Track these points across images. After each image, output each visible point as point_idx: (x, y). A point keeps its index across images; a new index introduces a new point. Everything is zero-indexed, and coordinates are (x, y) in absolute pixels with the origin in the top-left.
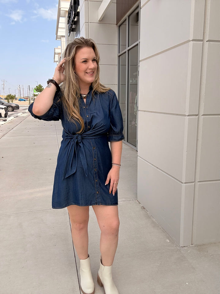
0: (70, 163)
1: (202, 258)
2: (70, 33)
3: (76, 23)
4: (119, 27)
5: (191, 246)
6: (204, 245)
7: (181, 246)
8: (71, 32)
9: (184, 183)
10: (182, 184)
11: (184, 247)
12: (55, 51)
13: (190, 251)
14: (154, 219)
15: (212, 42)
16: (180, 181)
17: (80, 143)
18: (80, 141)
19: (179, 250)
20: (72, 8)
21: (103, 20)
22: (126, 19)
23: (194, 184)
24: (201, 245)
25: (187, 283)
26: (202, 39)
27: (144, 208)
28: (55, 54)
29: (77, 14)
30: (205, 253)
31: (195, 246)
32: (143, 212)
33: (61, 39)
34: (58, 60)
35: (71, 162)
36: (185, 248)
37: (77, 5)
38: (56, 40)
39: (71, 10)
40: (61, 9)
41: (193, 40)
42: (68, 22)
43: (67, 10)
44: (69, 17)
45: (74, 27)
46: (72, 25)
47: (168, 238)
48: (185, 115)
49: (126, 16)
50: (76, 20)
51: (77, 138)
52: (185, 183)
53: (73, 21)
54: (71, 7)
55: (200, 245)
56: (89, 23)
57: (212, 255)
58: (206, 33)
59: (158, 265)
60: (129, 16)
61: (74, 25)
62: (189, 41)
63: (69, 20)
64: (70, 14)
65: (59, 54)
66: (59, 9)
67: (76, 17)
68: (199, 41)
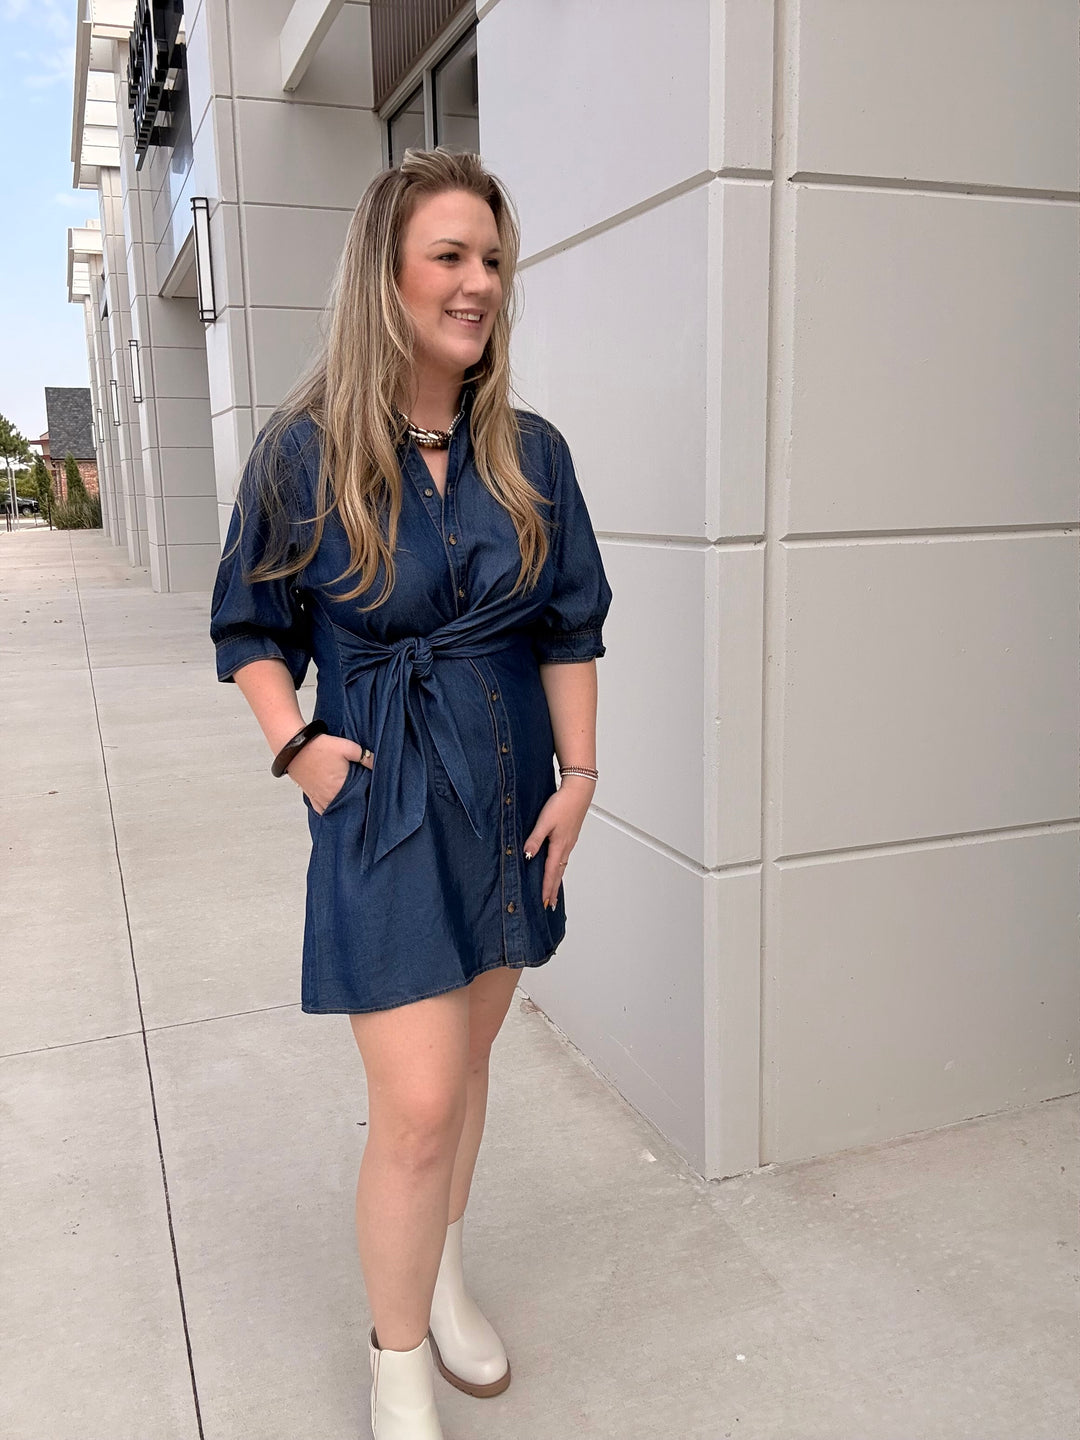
0: (389, 785)
1: (810, 1226)
2: (141, 149)
3: (175, 102)
4: (391, 121)
5: (758, 1171)
6: (821, 1162)
7: (710, 1176)
8: (152, 148)
9: (714, 870)
10: (705, 876)
11: (726, 1178)
12: (70, 245)
13: (753, 1197)
14: (582, 1058)
15: (813, 182)
16: (695, 864)
17: (428, 678)
18: (426, 672)
19: (703, 1196)
20: (146, 24)
21: (305, 89)
22: (421, 84)
23: (757, 870)
24: (802, 1165)
25: (740, 1358)
26: (770, 169)
27: (535, 1008)
28: (72, 257)
29: (175, 57)
30: (826, 1202)
31: (777, 1173)
32: (530, 1024)
33: (98, 182)
34: (87, 291)
35: (396, 776)
36: (731, 1185)
37: (170, 12)
38: (75, 186)
39: (143, 37)
40: (94, 31)
41: (726, 173)
42: (132, 96)
43: (126, 34)
44: (137, 72)
45: (161, 119)
46: (149, 109)
47: (651, 1146)
48: (706, 542)
49: (421, 69)
50: (169, 84)
51: (412, 657)
52: (719, 869)
53: (154, 91)
54: (143, 17)
55: (802, 1167)
56: (236, 101)
57: (853, 1211)
58: (784, 140)
59: (603, 1279)
60: (435, 71)
61: (161, 114)
62: (708, 176)
63: (136, 88)
64: (137, 55)
65: (94, 258)
66: (85, 32)
67: (172, 72)
68: (754, 178)
